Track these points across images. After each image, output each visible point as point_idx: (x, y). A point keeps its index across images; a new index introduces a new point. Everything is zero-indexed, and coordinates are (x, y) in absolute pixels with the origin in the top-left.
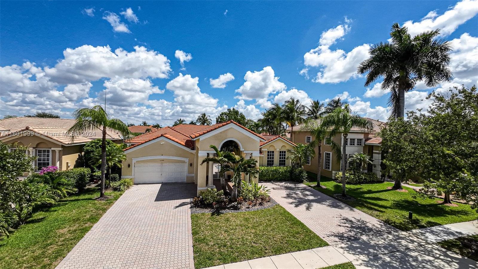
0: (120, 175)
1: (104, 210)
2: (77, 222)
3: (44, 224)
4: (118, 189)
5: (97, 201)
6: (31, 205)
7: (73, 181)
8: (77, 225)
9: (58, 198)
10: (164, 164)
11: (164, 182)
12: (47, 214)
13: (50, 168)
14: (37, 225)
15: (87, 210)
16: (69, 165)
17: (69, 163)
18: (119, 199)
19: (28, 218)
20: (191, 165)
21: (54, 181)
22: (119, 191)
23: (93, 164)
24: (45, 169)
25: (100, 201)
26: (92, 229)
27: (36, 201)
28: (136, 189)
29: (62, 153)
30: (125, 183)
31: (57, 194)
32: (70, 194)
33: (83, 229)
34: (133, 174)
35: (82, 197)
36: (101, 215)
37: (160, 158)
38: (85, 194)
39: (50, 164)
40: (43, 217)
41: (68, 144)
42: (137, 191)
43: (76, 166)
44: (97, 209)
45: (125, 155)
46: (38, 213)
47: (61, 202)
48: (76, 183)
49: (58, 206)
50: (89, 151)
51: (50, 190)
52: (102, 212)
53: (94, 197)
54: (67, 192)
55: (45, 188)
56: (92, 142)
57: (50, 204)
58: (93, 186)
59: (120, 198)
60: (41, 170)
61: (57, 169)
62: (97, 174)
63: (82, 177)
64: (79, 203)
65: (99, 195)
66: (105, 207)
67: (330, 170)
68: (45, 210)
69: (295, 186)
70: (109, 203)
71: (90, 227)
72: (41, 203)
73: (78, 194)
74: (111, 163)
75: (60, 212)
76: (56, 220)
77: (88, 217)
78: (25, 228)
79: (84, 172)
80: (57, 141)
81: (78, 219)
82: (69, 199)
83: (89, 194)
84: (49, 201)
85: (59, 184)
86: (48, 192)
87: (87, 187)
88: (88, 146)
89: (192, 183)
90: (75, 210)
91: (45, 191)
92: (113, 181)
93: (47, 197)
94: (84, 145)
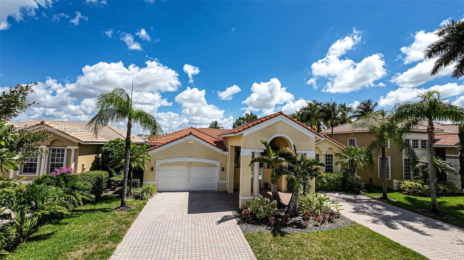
0: (142, 181)
1: (128, 224)
2: (94, 241)
3: (51, 242)
4: (140, 196)
5: (118, 212)
6: (36, 215)
7: (90, 185)
8: (95, 246)
9: (71, 207)
10: (192, 168)
11: (191, 190)
12: (57, 227)
13: (64, 169)
14: (42, 243)
15: (106, 223)
16: (85, 167)
17: (84, 165)
18: (143, 210)
19: (31, 234)
20: (223, 169)
21: (69, 184)
22: (142, 199)
23: (112, 167)
24: (58, 170)
25: (120, 212)
26: (116, 252)
27: (43, 209)
28: (161, 198)
29: (78, 153)
30: (148, 189)
31: (70, 200)
32: (85, 202)
33: (103, 253)
34: (156, 180)
35: (98, 206)
36: (125, 231)
37: (187, 160)
38: (102, 203)
39: (64, 165)
40: (51, 232)
41: (86, 141)
42: (162, 200)
43: (92, 169)
44: (119, 223)
45: (149, 155)
46: (45, 226)
47: (75, 213)
48: (92, 188)
49: (71, 217)
50: (107, 152)
51: (62, 196)
52: (125, 227)
53: (113, 206)
54: (82, 199)
55: (57, 191)
56: (110, 142)
57: (62, 214)
58: (110, 193)
59: (144, 208)
60: (54, 171)
61: (72, 171)
62: (115, 179)
63: (99, 181)
64: (96, 214)
65: (119, 203)
66: (129, 220)
67: (390, 179)
68: (54, 222)
69: (355, 197)
70: (133, 215)
71: (112, 249)
72: (50, 212)
73: (94, 203)
74: (135, 165)
75: (72, 225)
76: (67, 236)
77: (108, 233)
78: (26, 247)
79: (102, 176)
80: (74, 138)
81: (96, 237)
82: (83, 208)
83: (106, 203)
84: (60, 209)
85: (74, 188)
86: (59, 197)
87: (104, 194)
88: (107, 146)
89: (225, 191)
90: (91, 222)
91: (57, 196)
92: (134, 187)
93: (58, 205)
94: (103, 145)
